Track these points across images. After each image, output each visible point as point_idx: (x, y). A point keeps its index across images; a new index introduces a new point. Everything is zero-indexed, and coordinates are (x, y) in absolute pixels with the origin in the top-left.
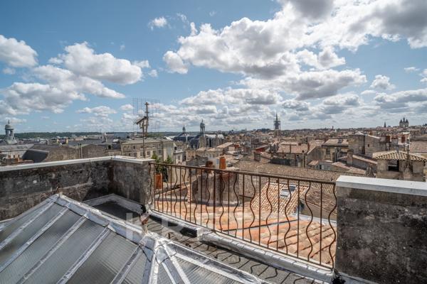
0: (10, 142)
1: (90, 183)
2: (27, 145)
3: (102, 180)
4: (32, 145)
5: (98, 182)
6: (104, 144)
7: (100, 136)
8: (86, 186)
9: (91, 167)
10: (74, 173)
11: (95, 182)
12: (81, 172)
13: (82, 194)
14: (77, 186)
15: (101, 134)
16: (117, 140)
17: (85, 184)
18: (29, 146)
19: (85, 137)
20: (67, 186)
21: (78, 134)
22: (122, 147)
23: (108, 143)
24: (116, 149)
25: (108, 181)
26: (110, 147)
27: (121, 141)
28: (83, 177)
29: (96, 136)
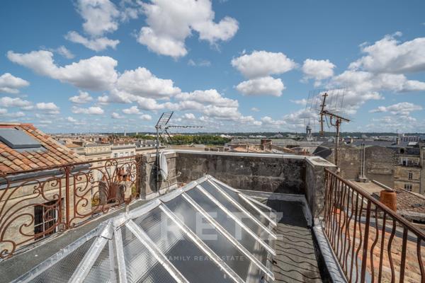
0: (308, 139)
1: (282, 178)
2: (319, 142)
3: (293, 178)
4: (322, 142)
5: (289, 178)
6: (395, 146)
7: (396, 137)
8: (279, 180)
9: (283, 163)
10: (269, 166)
11: (286, 178)
12: (275, 166)
13: (274, 186)
14: (270, 178)
15: (397, 135)
16: (414, 143)
17: (277, 178)
18: (320, 143)
19: (377, 138)
20: (263, 175)
21: (369, 135)
22: (422, 152)
23: (400, 145)
24: (413, 153)
25: (300, 181)
26: (402, 151)
27: (421, 144)
28: (276, 171)
29: (391, 138)
